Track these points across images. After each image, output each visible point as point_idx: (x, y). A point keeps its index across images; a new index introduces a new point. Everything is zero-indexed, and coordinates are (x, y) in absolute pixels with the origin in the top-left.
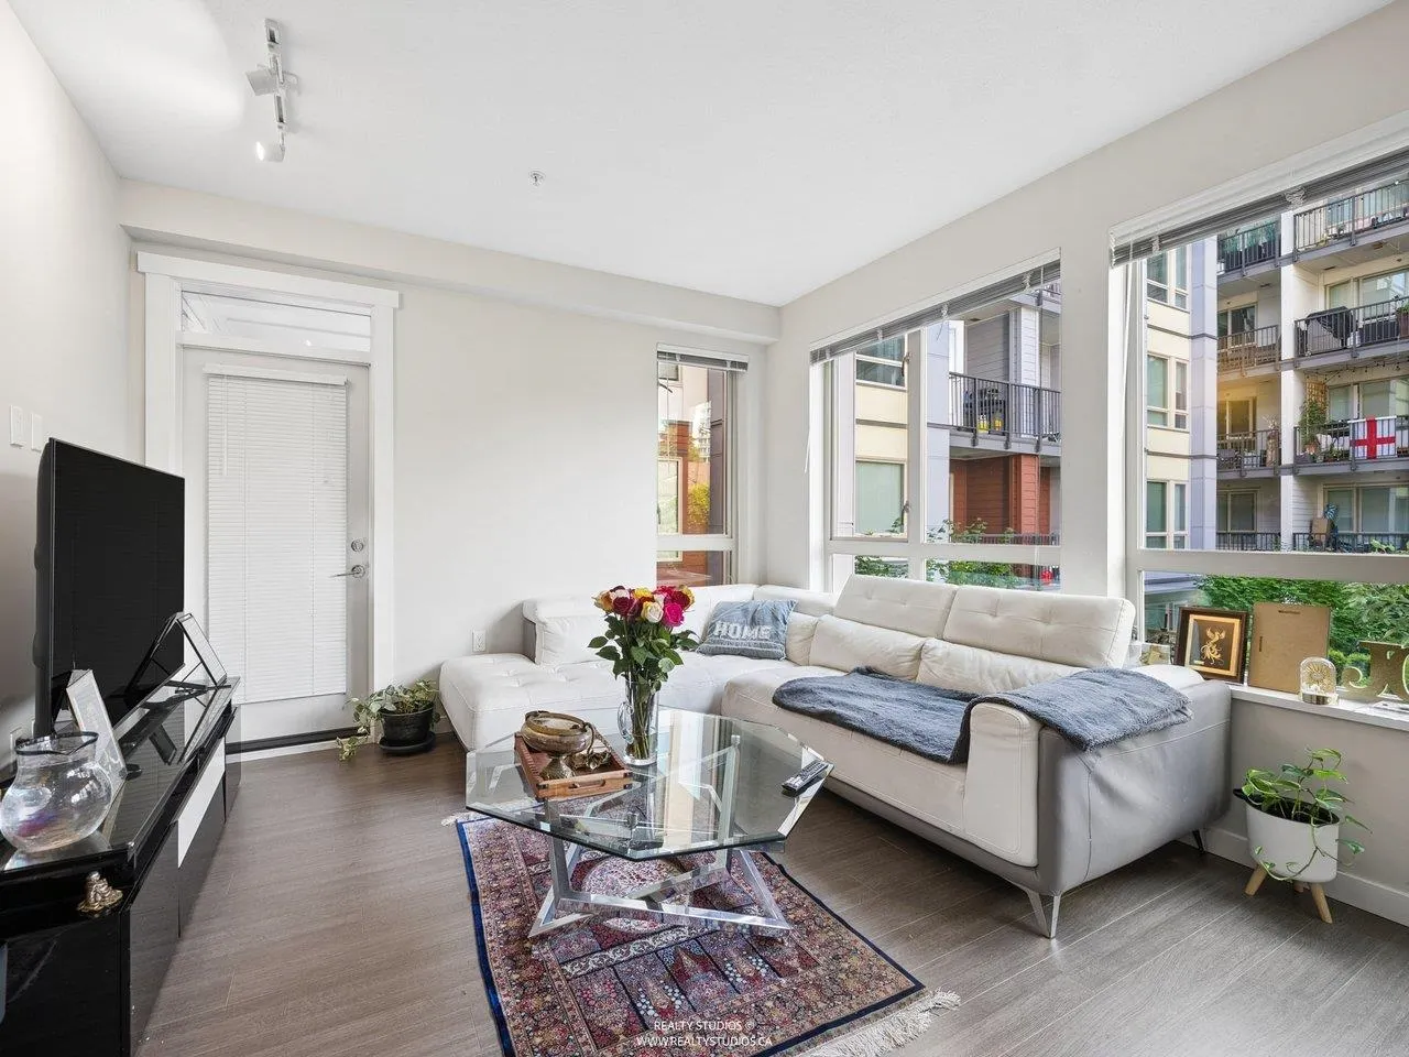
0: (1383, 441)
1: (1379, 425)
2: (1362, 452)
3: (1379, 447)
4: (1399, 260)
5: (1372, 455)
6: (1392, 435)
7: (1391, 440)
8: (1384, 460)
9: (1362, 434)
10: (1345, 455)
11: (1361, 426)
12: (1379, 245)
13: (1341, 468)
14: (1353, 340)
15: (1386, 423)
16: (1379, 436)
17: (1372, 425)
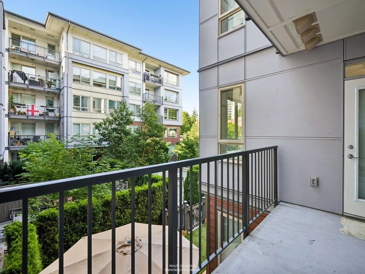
0: (36, 111)
1: (35, 107)
2: (30, 113)
3: (35, 113)
4: (33, 65)
5: (33, 115)
6: (38, 110)
7: (38, 111)
8: (36, 116)
9: (30, 108)
10: (25, 114)
11: (30, 106)
12: (33, 59)
13: (25, 117)
14: (27, 82)
15: (36, 107)
16: (35, 110)
17: (33, 106)
